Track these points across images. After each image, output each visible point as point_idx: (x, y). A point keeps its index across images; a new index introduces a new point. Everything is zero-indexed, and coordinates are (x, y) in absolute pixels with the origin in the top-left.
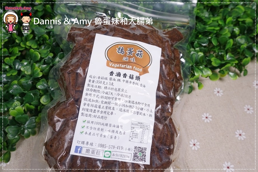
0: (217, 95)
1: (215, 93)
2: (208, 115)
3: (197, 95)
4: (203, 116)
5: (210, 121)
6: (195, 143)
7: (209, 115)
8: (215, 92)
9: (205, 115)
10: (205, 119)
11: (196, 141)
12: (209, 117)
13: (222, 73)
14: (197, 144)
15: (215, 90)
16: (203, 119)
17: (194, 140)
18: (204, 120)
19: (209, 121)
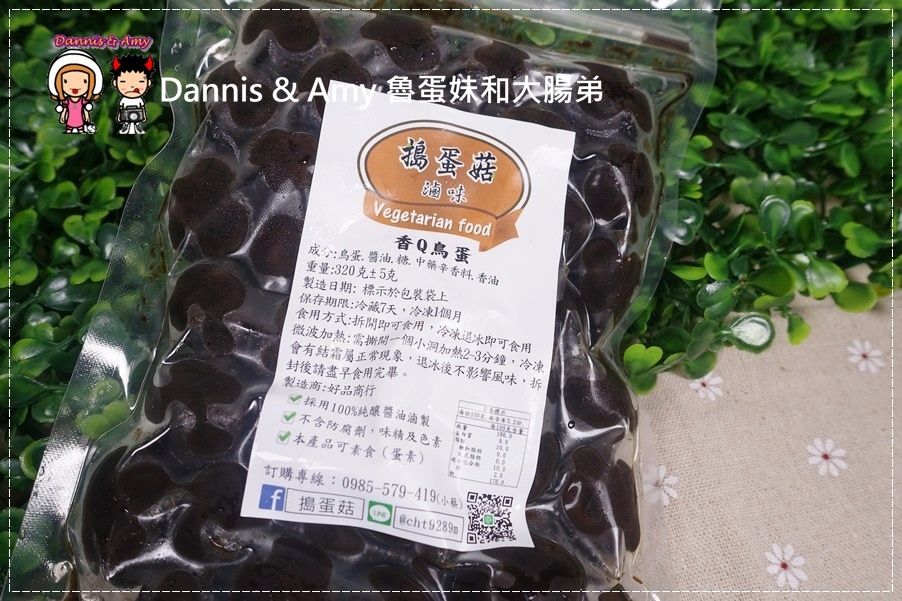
0: (863, 366)
1: (854, 359)
2: (829, 446)
3: (782, 368)
4: (810, 449)
5: (840, 470)
6: (787, 558)
7: (836, 447)
8: (852, 355)
9: (818, 447)
10: (820, 464)
11: (790, 550)
12: (834, 454)
13: (883, 284)
14: (794, 563)
15: (851, 349)
16: (814, 461)
17: (783, 546)
18: (816, 467)
19: (835, 473)
